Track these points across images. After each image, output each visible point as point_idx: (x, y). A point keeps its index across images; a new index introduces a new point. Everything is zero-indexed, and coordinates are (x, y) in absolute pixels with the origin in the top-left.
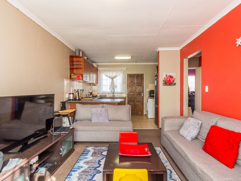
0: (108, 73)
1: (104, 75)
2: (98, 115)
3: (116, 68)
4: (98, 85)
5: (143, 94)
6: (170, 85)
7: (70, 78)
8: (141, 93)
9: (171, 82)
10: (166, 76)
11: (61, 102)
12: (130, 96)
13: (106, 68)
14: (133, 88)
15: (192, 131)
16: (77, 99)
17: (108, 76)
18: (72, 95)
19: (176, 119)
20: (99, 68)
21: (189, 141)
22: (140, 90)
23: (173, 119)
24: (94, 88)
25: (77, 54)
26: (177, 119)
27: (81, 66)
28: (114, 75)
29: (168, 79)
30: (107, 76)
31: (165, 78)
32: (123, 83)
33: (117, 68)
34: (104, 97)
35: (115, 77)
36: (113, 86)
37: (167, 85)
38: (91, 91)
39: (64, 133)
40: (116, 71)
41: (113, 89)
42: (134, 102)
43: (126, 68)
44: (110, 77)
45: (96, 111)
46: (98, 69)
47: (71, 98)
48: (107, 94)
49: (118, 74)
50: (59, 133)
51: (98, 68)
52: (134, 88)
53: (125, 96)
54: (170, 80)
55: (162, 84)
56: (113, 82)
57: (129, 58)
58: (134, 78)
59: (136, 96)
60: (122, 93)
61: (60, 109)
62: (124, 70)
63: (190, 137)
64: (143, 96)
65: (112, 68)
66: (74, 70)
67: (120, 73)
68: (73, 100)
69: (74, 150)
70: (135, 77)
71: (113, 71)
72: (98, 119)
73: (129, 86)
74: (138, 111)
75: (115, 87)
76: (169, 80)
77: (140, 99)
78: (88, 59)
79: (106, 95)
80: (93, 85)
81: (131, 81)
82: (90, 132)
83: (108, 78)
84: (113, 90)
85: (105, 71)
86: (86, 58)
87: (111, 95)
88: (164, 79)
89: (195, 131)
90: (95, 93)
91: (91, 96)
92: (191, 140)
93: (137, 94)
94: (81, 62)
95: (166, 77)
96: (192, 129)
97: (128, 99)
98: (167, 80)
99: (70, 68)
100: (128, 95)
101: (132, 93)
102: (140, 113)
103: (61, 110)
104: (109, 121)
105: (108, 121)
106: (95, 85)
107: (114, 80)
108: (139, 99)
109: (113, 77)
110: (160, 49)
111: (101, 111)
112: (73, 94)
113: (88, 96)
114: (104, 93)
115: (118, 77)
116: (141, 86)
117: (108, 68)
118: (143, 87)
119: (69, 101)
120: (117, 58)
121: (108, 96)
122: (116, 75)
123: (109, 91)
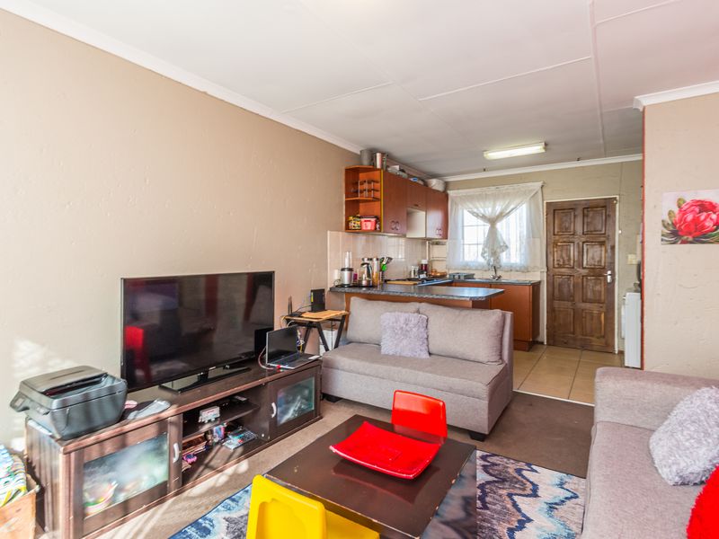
0: (478, 205)
1: (466, 212)
2: (396, 334)
3: (504, 188)
4: (448, 242)
5: (613, 275)
6: (696, 241)
7: (347, 228)
8: (604, 269)
9: (703, 227)
10: (679, 206)
11: (312, 291)
12: (558, 280)
13: (471, 192)
14: (569, 250)
15: (687, 444)
16: (364, 283)
17: (477, 216)
18: (346, 273)
19: (649, 386)
20: (451, 193)
21: (666, 484)
22: (597, 259)
23: (635, 383)
24: (437, 252)
25: (366, 163)
26: (656, 386)
27: (377, 195)
28: (498, 209)
29: (690, 217)
30: (473, 213)
31: (670, 213)
32: (532, 233)
33: (506, 187)
34: (462, 278)
35: (501, 216)
36: (494, 245)
37: (684, 242)
38: (424, 262)
39: (286, 367)
40: (505, 195)
41: (494, 254)
42: (573, 300)
43: (540, 184)
44: (484, 217)
45: (394, 320)
46: (447, 196)
47: (346, 281)
48: (476, 269)
49: (512, 206)
50: (276, 365)
51: (449, 192)
52: (573, 251)
53: (537, 279)
54: (702, 218)
55: (660, 237)
56: (493, 232)
57: (537, 149)
58: (575, 216)
59: (580, 280)
60: (525, 270)
61: (310, 308)
62: (531, 191)
63: (674, 468)
64: (613, 280)
65: (493, 188)
66: (361, 204)
67: (517, 201)
68: (349, 286)
69: (321, 418)
70: (579, 212)
71: (495, 197)
72: (397, 345)
73: (551, 245)
74: (592, 336)
75: (498, 250)
76: (696, 220)
77: (600, 292)
78: (403, 171)
79: (472, 272)
80: (433, 244)
81: (560, 225)
82: (366, 377)
83: (481, 222)
84: (492, 259)
85: (471, 198)
86: (397, 167)
87: (489, 275)
88: (666, 218)
89: (704, 449)
90: (439, 268)
91: (422, 276)
92: (676, 484)
93: (584, 272)
94: (377, 182)
95: (676, 210)
96: (692, 438)
97: (551, 289)
98: (682, 219)
99: (346, 202)
100: (548, 275)
101: (563, 270)
102: (596, 342)
103: (313, 310)
104: (430, 354)
105: (425, 355)
106: (437, 244)
107: (499, 225)
108: (593, 291)
109: (493, 216)
110: (646, 100)
111: (407, 322)
112: (350, 270)
113: (413, 277)
114: (466, 266)
115: (512, 216)
116: (602, 244)
117: (478, 189)
118: (613, 248)
119: (340, 290)
120: (494, 155)
121: (478, 277)
122: (506, 208)
123: (481, 260)
